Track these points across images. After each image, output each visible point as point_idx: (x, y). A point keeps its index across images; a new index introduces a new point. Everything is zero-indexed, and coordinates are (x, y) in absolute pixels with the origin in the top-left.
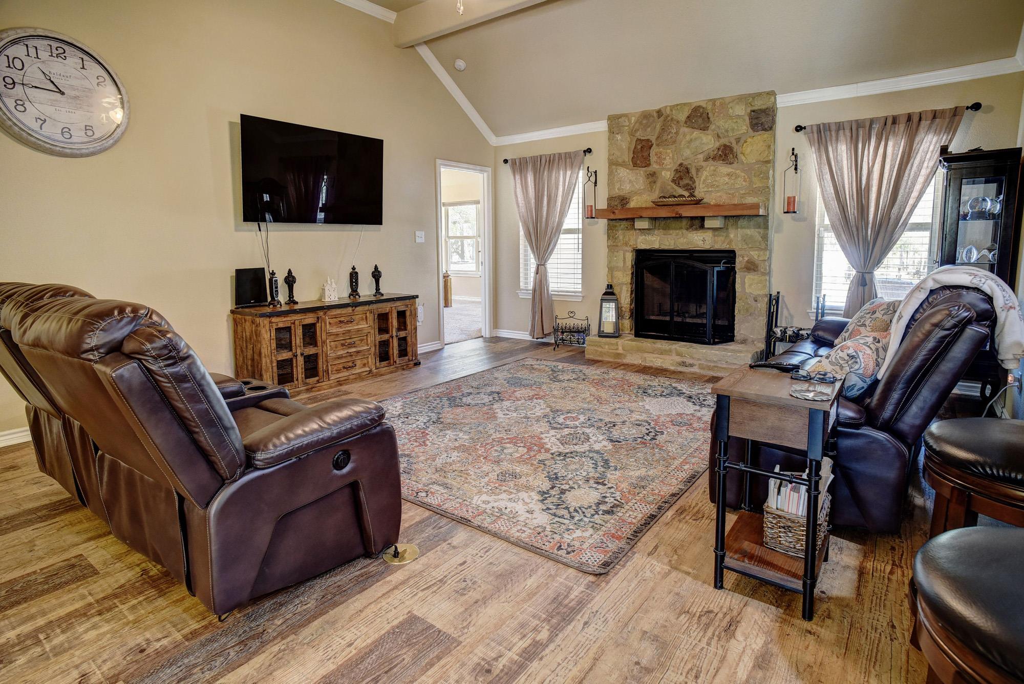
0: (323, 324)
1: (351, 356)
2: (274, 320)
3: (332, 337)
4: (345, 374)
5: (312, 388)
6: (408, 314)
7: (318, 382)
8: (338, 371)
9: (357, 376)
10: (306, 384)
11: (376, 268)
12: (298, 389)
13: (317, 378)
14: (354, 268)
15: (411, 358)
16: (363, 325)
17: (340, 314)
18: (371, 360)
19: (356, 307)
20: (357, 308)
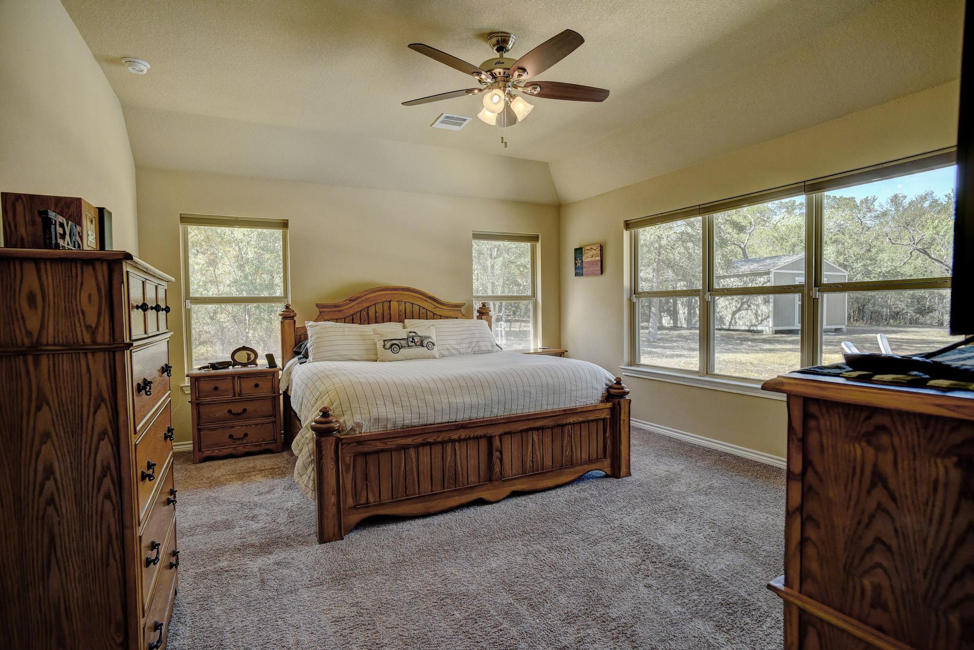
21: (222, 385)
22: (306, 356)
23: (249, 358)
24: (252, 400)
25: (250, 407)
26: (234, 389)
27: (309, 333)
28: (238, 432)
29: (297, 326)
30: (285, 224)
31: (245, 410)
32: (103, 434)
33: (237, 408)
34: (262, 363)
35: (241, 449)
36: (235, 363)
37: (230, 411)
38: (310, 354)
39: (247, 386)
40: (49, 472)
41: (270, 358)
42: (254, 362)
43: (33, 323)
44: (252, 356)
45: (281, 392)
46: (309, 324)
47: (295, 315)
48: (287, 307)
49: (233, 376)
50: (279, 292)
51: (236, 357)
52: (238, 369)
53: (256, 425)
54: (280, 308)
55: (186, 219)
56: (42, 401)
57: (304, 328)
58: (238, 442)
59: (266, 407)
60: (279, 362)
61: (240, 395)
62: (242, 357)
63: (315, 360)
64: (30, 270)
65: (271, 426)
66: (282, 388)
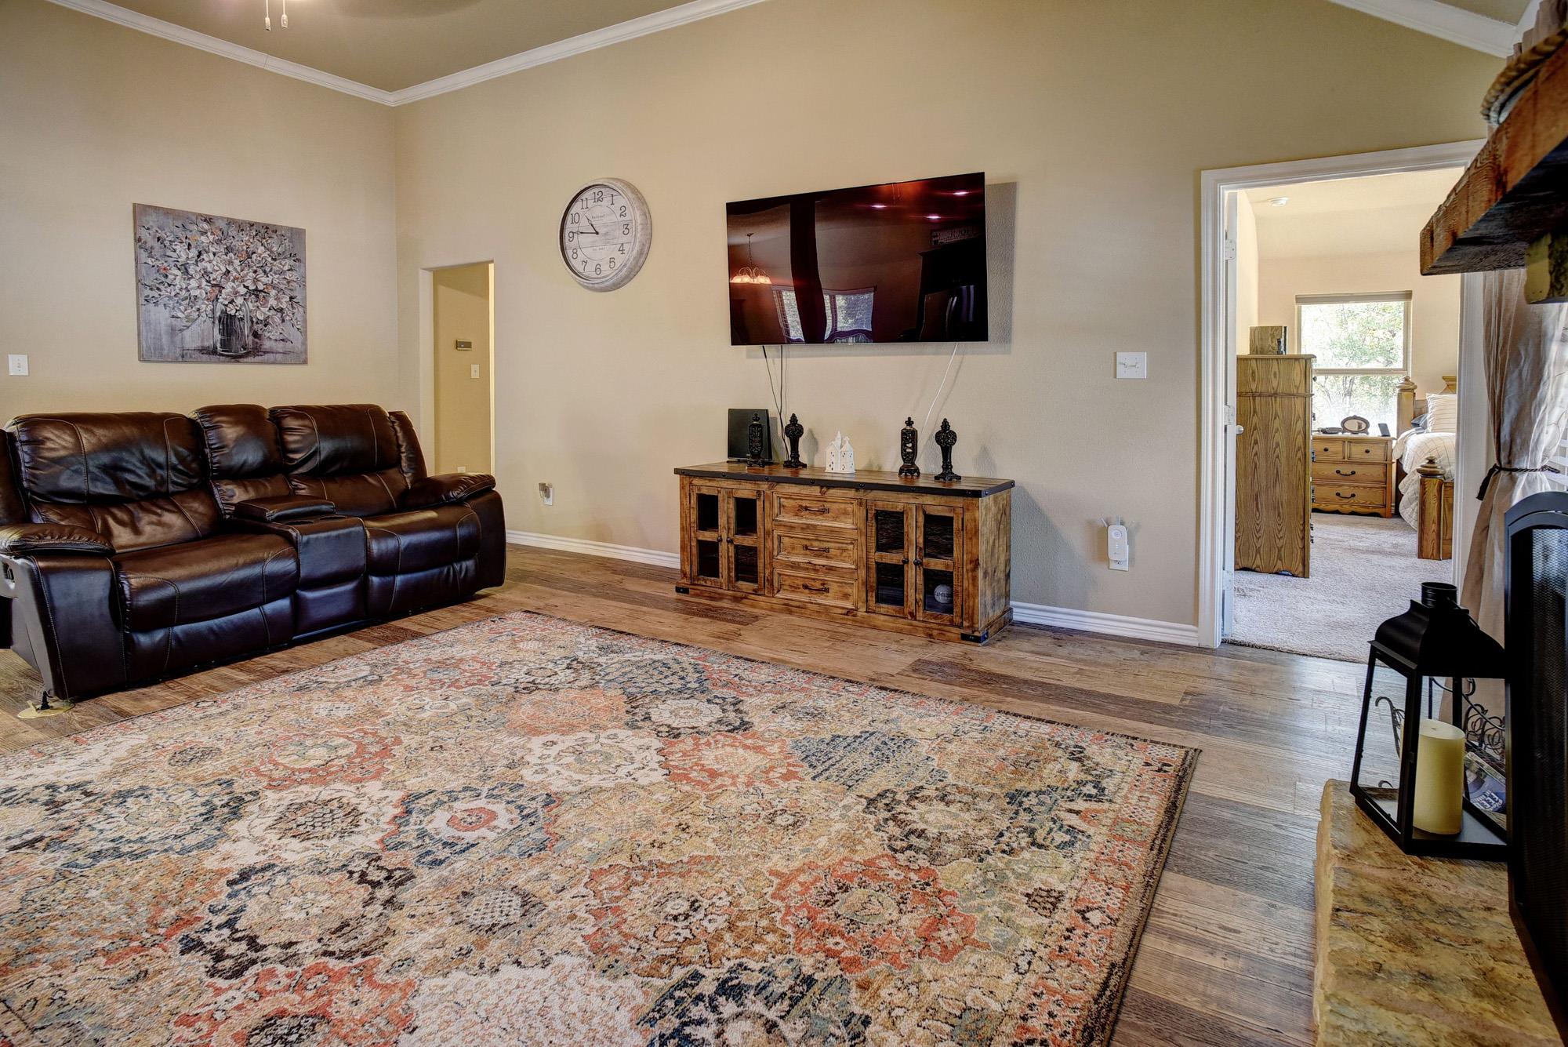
0: (767, 504)
1: (816, 571)
2: (696, 481)
3: (782, 528)
4: (803, 597)
5: (742, 598)
6: (957, 525)
7: (755, 592)
8: (794, 588)
9: (821, 609)
10: (735, 589)
11: (945, 425)
12: (720, 591)
13: (755, 586)
14: (909, 422)
15: (957, 620)
16: (846, 524)
17: (797, 494)
18: (855, 591)
19: (829, 488)
20: (831, 491)
21: (1332, 447)
22: (1424, 427)
23: (1360, 427)
24: (1361, 464)
25: (1359, 470)
26: (1344, 452)
27: (1430, 405)
28: (1346, 491)
29: (1417, 398)
30: (1408, 295)
31: (1353, 473)
32: (1299, 432)
33: (1346, 469)
34: (1374, 432)
35: (1347, 508)
36: (1345, 430)
37: (1338, 472)
38: (1429, 425)
39: (1357, 452)
40: (1278, 445)
41: (1384, 428)
42: (1365, 431)
43: (1275, 384)
44: (1364, 426)
45: (1394, 460)
46: (1429, 397)
47: (1416, 387)
48: (1406, 379)
49: (1343, 440)
50: (1398, 364)
51: (1346, 425)
52: (1348, 434)
53: (1365, 488)
54: (1398, 380)
55: (1301, 300)
56: (1277, 415)
57: (1425, 401)
58: (1346, 501)
59: (1377, 472)
60: (1393, 433)
61: (1349, 458)
62: (1353, 425)
63: (1434, 431)
64: (1275, 362)
65: (1380, 491)
66: (1395, 456)
